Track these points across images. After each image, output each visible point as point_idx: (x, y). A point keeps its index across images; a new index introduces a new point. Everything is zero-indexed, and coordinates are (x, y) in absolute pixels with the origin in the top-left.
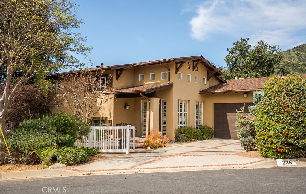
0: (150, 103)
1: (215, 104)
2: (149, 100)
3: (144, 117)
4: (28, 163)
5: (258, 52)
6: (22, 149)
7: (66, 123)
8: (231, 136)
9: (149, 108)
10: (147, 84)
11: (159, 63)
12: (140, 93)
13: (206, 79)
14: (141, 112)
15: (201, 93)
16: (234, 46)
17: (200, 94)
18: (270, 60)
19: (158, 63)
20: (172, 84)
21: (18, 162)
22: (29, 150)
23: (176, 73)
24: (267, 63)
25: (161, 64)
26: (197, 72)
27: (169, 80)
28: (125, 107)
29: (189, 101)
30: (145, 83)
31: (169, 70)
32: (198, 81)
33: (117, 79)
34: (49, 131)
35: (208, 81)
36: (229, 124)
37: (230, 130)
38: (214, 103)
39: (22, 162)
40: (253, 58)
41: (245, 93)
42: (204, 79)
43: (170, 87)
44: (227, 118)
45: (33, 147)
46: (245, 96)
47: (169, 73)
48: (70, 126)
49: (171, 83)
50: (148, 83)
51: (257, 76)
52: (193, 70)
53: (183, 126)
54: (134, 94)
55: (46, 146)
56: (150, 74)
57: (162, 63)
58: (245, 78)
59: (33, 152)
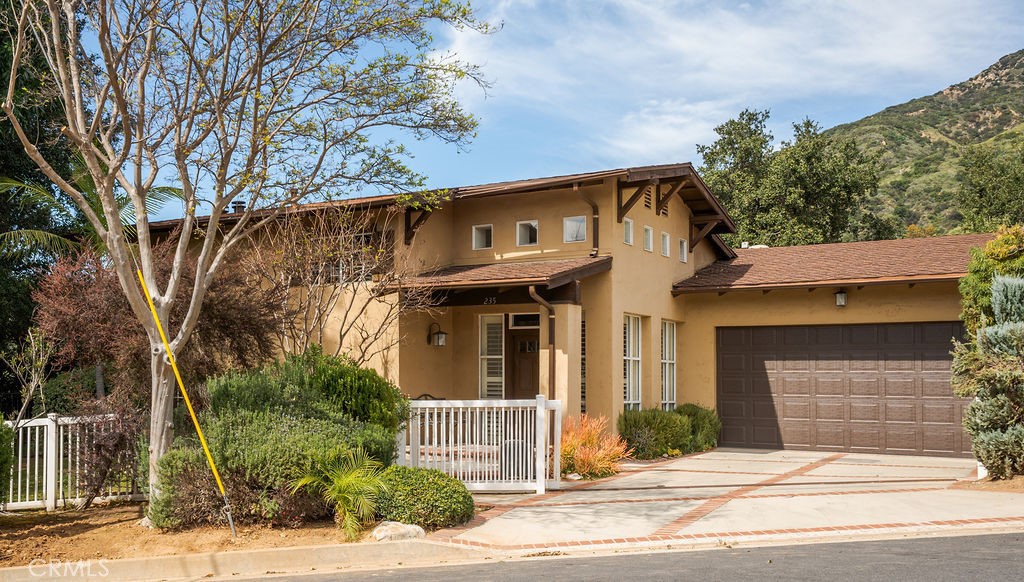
0: (552, 323)
1: (720, 331)
2: (551, 312)
3: (489, 373)
4: (279, 523)
5: (808, 159)
6: (258, 475)
7: (365, 385)
8: (785, 437)
9: (552, 341)
10: (507, 260)
11: (571, 185)
12: (528, 287)
13: (686, 245)
14: (480, 357)
15: (677, 291)
16: (719, 137)
17: (674, 296)
18: (846, 187)
19: (566, 184)
20: (609, 260)
21: (246, 520)
22: (286, 477)
23: (620, 220)
24: (839, 196)
25: (575, 188)
26: (666, 219)
27: (596, 244)
28: (429, 340)
29: (645, 318)
30: (498, 257)
31: (596, 211)
32: (668, 252)
33: (407, 242)
34: (321, 412)
35: (691, 252)
36: (775, 400)
37: (779, 419)
38: (718, 328)
39: (257, 519)
40: (793, 178)
41: (838, 293)
42: (681, 243)
43: (600, 270)
44: (766, 377)
45: (298, 465)
46: (841, 300)
47: (594, 219)
48: (379, 397)
49: (602, 255)
50: (507, 256)
51: (809, 240)
52: (658, 214)
53: (632, 406)
54: (500, 291)
55: (340, 461)
56: (518, 224)
57: (580, 184)
58: (769, 245)
59: (300, 484)
